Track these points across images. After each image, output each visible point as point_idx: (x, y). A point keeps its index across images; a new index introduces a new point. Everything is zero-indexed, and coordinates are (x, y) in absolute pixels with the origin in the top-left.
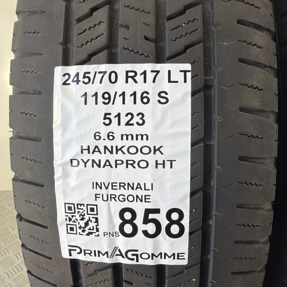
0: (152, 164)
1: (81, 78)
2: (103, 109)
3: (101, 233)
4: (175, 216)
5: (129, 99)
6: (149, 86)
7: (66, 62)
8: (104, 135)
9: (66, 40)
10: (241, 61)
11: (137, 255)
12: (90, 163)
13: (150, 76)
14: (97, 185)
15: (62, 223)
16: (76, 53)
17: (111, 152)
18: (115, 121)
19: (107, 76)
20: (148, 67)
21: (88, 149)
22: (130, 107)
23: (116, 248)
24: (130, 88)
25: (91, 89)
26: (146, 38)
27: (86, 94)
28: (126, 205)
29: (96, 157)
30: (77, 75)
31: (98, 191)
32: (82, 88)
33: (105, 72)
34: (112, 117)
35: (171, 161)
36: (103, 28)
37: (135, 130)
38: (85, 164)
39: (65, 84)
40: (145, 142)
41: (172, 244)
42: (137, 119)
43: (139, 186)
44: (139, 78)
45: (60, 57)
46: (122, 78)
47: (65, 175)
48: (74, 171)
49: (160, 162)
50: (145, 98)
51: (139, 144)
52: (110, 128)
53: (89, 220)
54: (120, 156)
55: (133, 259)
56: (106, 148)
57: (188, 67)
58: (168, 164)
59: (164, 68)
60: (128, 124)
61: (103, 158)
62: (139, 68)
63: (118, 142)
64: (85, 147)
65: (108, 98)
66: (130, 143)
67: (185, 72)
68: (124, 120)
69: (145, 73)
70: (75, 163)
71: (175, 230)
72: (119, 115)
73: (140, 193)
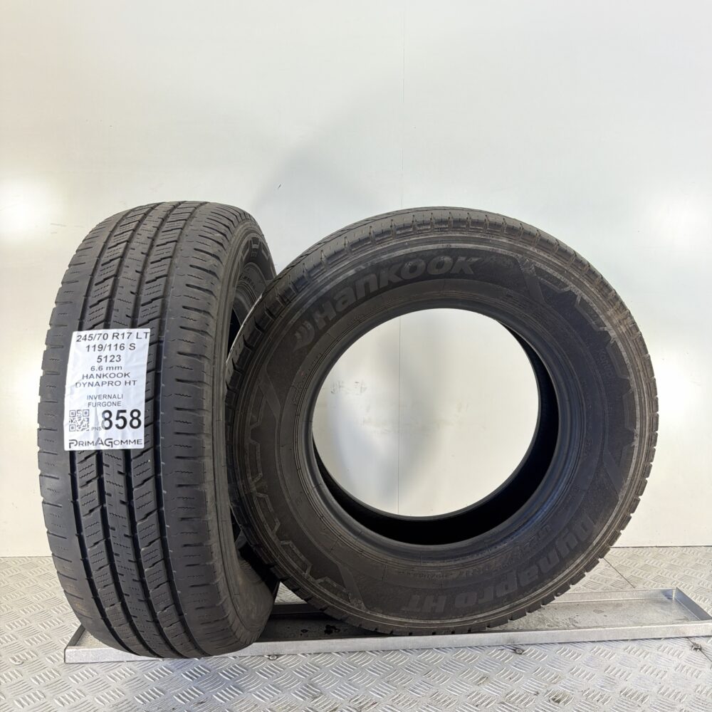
0: (123, 383)
1: (87, 337)
2: (97, 353)
3: (90, 428)
4: (135, 414)
5: (113, 348)
6: (125, 341)
7: (80, 329)
8: (96, 368)
9: (82, 317)
10: (182, 327)
11: (111, 442)
12: (87, 385)
13: (126, 335)
14: (90, 397)
15: (66, 425)
16: (87, 323)
17: (100, 377)
18: (104, 360)
19: (102, 336)
20: (126, 331)
21: (87, 376)
22: (113, 352)
23: (99, 439)
24: (114, 342)
25: (92, 343)
26: (127, 316)
27: (89, 346)
28: (107, 408)
29: (91, 380)
30: (86, 336)
31: (90, 401)
32: (87, 343)
33: (101, 334)
34: (102, 358)
35: (134, 381)
36: (104, 311)
37: (115, 364)
38: (84, 385)
39: (78, 341)
40: (120, 371)
41: (133, 433)
42: (117, 358)
43: (115, 396)
44: (120, 337)
45: (77, 328)
46: (110, 336)
47: (72, 393)
48: (77, 390)
49: (128, 382)
50: (122, 347)
51: (116, 372)
52: (101, 364)
53: (84, 420)
54: (105, 379)
55: (109, 446)
56: (97, 375)
57: (148, 330)
58: (132, 383)
59: (135, 331)
60: (111, 361)
61: (94, 380)
62: (121, 331)
63: (104, 372)
64: (85, 375)
65: (101, 348)
66: (111, 371)
67: (146, 333)
68: (109, 359)
69: (123, 334)
70: (78, 385)
71: (135, 423)
72: (106, 357)
73: (115, 400)
